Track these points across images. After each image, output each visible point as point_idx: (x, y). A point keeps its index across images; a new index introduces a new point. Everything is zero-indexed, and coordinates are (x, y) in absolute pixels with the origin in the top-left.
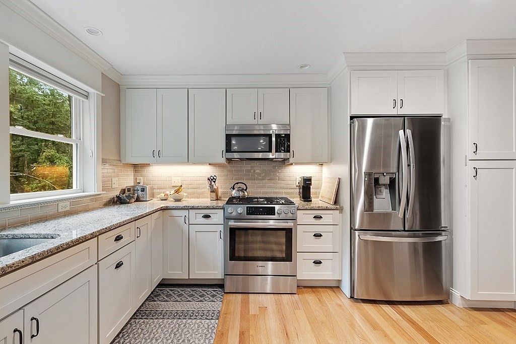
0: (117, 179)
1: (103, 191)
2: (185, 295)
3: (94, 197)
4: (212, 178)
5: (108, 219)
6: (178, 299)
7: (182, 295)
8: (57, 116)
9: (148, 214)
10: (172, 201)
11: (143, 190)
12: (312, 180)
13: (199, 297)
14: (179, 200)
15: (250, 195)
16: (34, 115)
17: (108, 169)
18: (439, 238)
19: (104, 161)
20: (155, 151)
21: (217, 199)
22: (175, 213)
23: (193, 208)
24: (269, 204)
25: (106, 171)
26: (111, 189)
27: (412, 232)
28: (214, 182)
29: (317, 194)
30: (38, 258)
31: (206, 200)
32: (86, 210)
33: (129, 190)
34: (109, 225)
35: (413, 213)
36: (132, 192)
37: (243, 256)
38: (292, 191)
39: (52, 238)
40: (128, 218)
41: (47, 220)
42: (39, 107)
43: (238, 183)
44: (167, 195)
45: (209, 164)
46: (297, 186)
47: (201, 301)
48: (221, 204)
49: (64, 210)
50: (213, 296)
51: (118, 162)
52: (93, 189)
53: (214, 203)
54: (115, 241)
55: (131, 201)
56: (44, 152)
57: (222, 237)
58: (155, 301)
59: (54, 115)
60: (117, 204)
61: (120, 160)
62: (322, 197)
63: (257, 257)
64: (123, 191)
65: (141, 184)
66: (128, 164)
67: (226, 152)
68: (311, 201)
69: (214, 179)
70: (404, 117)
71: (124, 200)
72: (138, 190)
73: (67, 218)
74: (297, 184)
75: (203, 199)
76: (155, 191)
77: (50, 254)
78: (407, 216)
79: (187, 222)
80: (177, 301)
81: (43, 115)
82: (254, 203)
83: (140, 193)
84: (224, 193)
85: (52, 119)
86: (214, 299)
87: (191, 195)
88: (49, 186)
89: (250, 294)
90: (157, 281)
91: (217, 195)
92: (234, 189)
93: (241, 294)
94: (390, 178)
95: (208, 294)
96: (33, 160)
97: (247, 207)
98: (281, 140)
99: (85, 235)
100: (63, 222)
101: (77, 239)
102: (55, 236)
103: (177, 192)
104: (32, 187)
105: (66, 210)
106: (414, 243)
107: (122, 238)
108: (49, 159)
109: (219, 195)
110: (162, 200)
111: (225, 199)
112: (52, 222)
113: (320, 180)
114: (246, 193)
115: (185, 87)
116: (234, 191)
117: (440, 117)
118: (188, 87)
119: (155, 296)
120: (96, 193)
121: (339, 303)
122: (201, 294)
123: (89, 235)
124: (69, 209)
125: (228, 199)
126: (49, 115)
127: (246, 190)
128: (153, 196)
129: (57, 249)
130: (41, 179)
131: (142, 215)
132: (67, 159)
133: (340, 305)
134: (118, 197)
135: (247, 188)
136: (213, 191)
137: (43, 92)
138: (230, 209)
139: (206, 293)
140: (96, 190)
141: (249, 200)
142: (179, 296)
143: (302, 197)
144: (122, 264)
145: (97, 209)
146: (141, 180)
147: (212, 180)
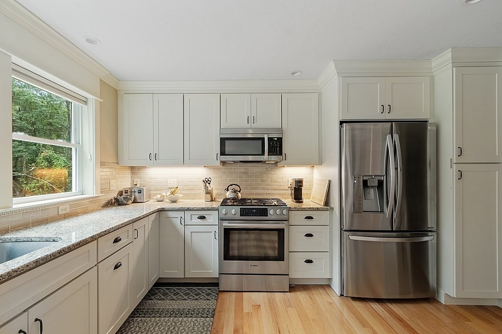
0: (114, 181)
1: (101, 193)
2: (181, 293)
3: (93, 200)
4: (207, 180)
5: (107, 221)
6: (174, 297)
7: (178, 293)
8: (55, 117)
9: (145, 216)
10: (167, 202)
11: (140, 192)
12: (304, 181)
13: (195, 296)
14: (175, 202)
15: (244, 197)
16: (32, 116)
17: (106, 172)
18: (425, 239)
19: (103, 164)
20: (152, 154)
21: (212, 201)
22: (171, 214)
23: (188, 209)
24: (262, 206)
25: (104, 174)
26: (109, 191)
27: (400, 232)
28: (209, 184)
29: (309, 195)
30: (41, 262)
31: (201, 202)
32: (85, 212)
33: (126, 192)
34: (108, 228)
35: (401, 214)
36: (129, 193)
37: (237, 254)
38: (284, 192)
39: (54, 241)
40: (127, 220)
41: (47, 223)
42: (37, 109)
43: (231, 185)
44: (163, 196)
45: (204, 167)
46: (289, 188)
47: (196, 299)
48: (215, 205)
49: (64, 212)
50: (208, 295)
51: (117, 165)
52: (91, 191)
53: (209, 205)
54: (114, 243)
55: (128, 203)
56: (42, 152)
57: (217, 237)
58: (152, 300)
59: (52, 117)
60: (115, 206)
61: (118, 163)
62: (313, 198)
63: (251, 257)
64: (121, 194)
65: (138, 186)
66: (125, 167)
67: (221, 155)
68: (302, 202)
69: (208, 181)
70: (392, 122)
71: (122, 202)
72: (135, 192)
73: (67, 220)
74: (289, 185)
75: (198, 200)
76: (151, 192)
77: (53, 257)
78: (394, 217)
79: (183, 223)
80: (173, 299)
81: (41, 116)
82: (248, 204)
83: (137, 194)
84: (218, 195)
85: (50, 120)
86: (209, 298)
87: (186, 196)
88: (47, 186)
89: (244, 293)
90: (153, 280)
91: (212, 197)
92: (228, 190)
93: (235, 293)
94: (379, 181)
95: (203, 293)
96: (31, 160)
97: (241, 208)
98: (273, 143)
99: (85, 238)
100: (63, 225)
101: (78, 243)
102: (56, 239)
103: (172, 193)
104: (30, 187)
105: (66, 212)
106: (402, 243)
107: (120, 239)
108: (47, 159)
109: (214, 196)
110: (158, 201)
111: (219, 200)
112: (52, 224)
113: (311, 182)
114: (240, 195)
115: (181, 92)
116: (228, 193)
117: (426, 121)
118: (183, 92)
119: (152, 295)
120: (95, 195)
121: (330, 300)
122: (196, 292)
123: (89, 238)
124: (69, 211)
125: (222, 200)
126: (46, 117)
127: (239, 192)
128: (149, 197)
129: (60, 253)
130: (39, 179)
131: (139, 217)
132: (65, 159)
133: (331, 303)
134: (116, 199)
135: (240, 190)
136: (208, 193)
137: (41, 94)
138: (224, 210)
139: (201, 291)
140: (95, 193)
141: (243, 201)
142: (175, 295)
143: (293, 198)
144: (121, 264)
145: (96, 211)
146: (138, 182)
147: (207, 181)
